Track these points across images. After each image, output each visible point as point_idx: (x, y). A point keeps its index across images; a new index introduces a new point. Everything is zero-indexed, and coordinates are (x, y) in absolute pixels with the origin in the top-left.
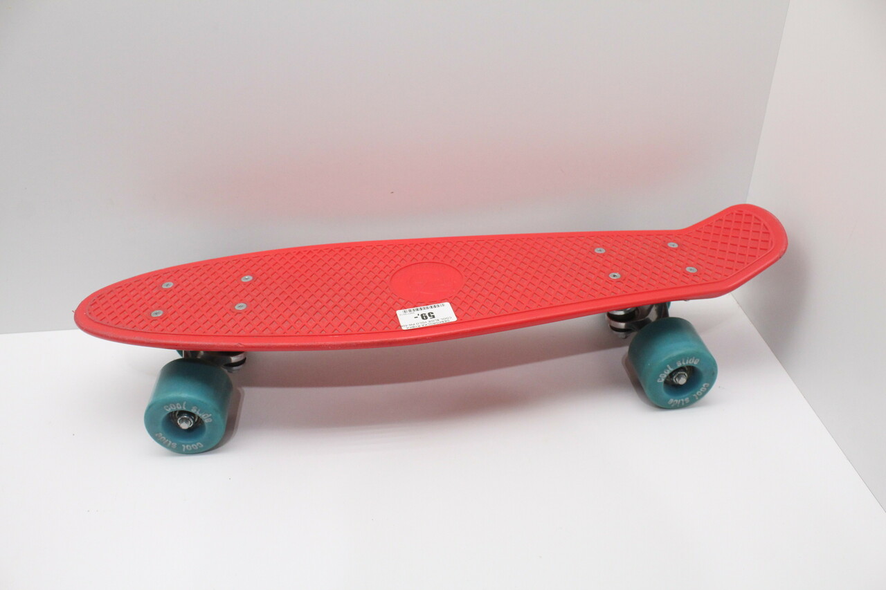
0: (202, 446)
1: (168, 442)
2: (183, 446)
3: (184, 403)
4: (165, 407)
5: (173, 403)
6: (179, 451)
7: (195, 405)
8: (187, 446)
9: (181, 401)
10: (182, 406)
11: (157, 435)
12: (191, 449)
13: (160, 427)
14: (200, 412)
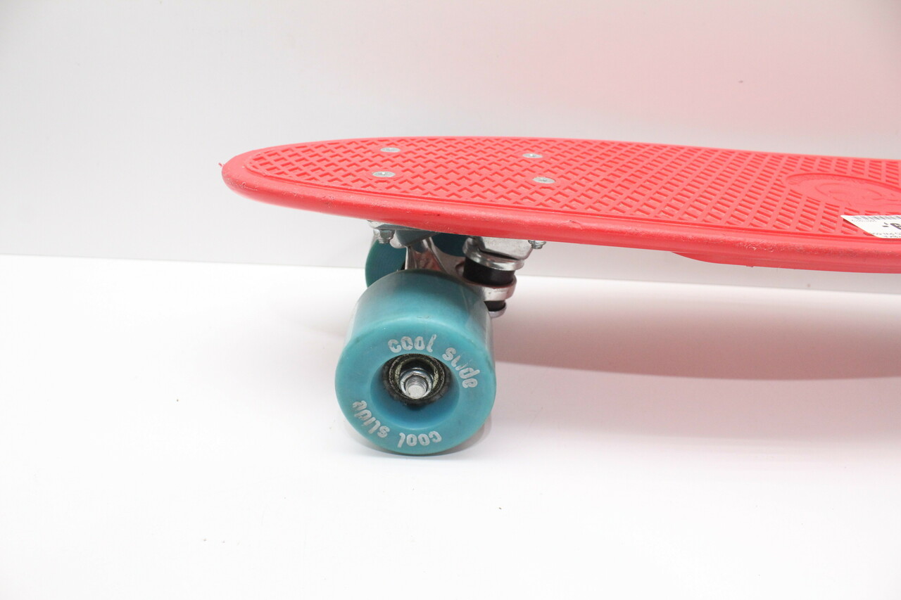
0: (439, 439)
1: (374, 423)
2: (402, 435)
3: (432, 340)
4: (390, 342)
5: (408, 334)
6: (390, 447)
7: (452, 346)
8: (409, 436)
9: (425, 334)
10: (426, 344)
11: (355, 404)
12: (415, 443)
13: (367, 387)
14: (458, 364)
